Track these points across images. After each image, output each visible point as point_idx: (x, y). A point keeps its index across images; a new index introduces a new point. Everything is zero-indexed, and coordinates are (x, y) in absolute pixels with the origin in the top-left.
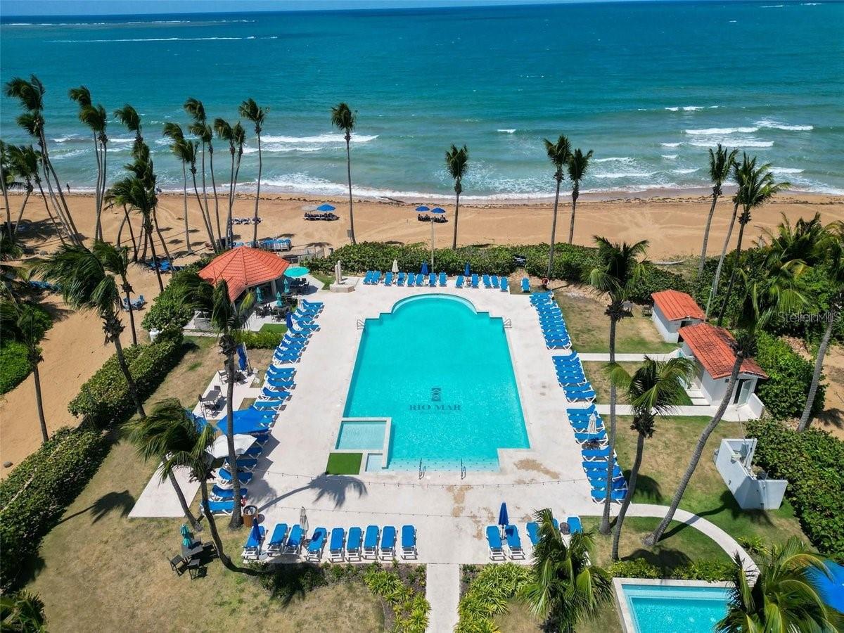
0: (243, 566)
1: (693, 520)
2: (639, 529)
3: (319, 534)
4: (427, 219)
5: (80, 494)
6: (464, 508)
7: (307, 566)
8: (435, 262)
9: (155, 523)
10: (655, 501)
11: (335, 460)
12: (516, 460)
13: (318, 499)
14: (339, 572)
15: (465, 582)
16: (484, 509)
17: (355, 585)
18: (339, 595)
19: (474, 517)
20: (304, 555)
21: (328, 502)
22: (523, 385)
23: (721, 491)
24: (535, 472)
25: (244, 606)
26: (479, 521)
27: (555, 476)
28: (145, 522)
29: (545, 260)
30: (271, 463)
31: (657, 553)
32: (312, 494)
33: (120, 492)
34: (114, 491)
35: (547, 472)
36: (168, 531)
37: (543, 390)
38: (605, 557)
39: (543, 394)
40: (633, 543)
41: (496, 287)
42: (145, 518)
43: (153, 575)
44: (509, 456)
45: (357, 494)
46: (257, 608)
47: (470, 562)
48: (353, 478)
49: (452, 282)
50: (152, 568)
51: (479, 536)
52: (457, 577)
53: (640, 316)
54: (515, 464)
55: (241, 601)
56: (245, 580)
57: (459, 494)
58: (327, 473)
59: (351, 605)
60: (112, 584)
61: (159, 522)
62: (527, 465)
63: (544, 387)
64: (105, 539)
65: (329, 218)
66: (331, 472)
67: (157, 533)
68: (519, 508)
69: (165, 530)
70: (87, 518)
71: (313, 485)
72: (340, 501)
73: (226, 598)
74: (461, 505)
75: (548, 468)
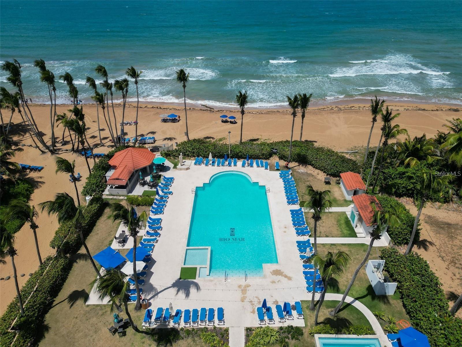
0: (143, 330)
1: (353, 302)
2: (328, 307)
3: (178, 313)
4: (226, 122)
5: (60, 291)
6: (246, 297)
7: (174, 330)
8: (231, 152)
9: (99, 308)
10: (336, 292)
11: (184, 271)
12: (271, 270)
13: (177, 294)
14: (189, 333)
15: (247, 336)
16: (256, 297)
17: (196, 339)
18: (188, 344)
19: (251, 302)
20: (171, 324)
21: (182, 294)
22: (275, 227)
23: (367, 285)
24: (280, 276)
26: (254, 304)
27: (290, 279)
28: (94, 307)
29: (288, 152)
30: (153, 273)
31: (335, 319)
32: (174, 290)
33: (80, 290)
34: (77, 290)
36: (106, 312)
37: (285, 230)
38: (312, 322)
39: (285, 232)
40: (325, 314)
41: (262, 166)
42: (94, 305)
43: (101, 335)
44: (268, 268)
45: (196, 290)
47: (249, 326)
48: (193, 281)
49: (240, 163)
50: (100, 331)
51: (253, 312)
52: (243, 333)
53: (334, 184)
54: (271, 272)
56: (144, 337)
57: (244, 290)
58: (180, 279)
60: (82, 340)
61: (101, 307)
62: (277, 273)
63: (285, 228)
64: (76, 316)
65: (174, 121)
66: (182, 278)
67: (100, 313)
68: (272, 297)
69: (104, 311)
70: (66, 305)
71: (174, 285)
72: (188, 295)
74: (246, 295)
75: (287, 275)
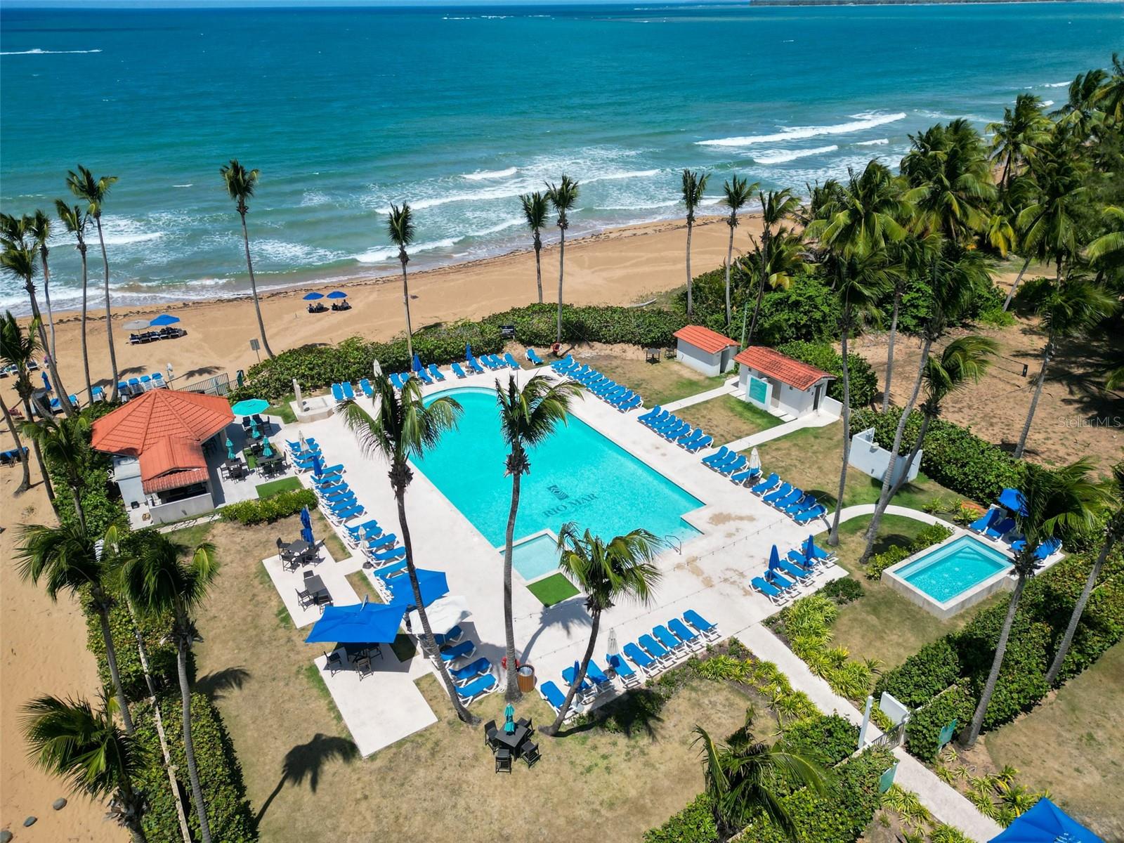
0: (568, 728)
3: (613, 661)
6: (710, 578)
7: (632, 694)
9: (408, 745)
11: (540, 590)
12: (706, 520)
13: (569, 632)
14: (669, 681)
15: (778, 633)
17: (694, 684)
18: (689, 700)
19: (726, 580)
20: (620, 687)
24: (732, 522)
25: (613, 760)
26: (735, 581)
27: (750, 519)
28: (394, 750)
32: (556, 630)
33: (307, 743)
34: (294, 745)
35: (741, 518)
36: (437, 744)
37: (660, 451)
39: (664, 455)
40: (858, 543)
41: (504, 366)
42: (389, 747)
43: (477, 789)
44: (696, 518)
46: (628, 754)
47: (764, 617)
48: (578, 599)
49: (447, 371)
50: (464, 786)
51: (750, 594)
52: (767, 633)
53: (665, 360)
54: (710, 523)
55: (605, 757)
56: (586, 738)
57: (692, 568)
58: (547, 606)
59: (710, 702)
60: (435, 828)
61: (412, 742)
62: (719, 519)
63: (657, 448)
64: (359, 796)
65: (171, 334)
66: (549, 603)
67: (424, 753)
69: (429, 745)
70: (296, 791)
71: (546, 622)
73: (587, 764)
74: (701, 578)
75: (739, 515)
